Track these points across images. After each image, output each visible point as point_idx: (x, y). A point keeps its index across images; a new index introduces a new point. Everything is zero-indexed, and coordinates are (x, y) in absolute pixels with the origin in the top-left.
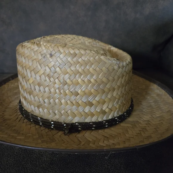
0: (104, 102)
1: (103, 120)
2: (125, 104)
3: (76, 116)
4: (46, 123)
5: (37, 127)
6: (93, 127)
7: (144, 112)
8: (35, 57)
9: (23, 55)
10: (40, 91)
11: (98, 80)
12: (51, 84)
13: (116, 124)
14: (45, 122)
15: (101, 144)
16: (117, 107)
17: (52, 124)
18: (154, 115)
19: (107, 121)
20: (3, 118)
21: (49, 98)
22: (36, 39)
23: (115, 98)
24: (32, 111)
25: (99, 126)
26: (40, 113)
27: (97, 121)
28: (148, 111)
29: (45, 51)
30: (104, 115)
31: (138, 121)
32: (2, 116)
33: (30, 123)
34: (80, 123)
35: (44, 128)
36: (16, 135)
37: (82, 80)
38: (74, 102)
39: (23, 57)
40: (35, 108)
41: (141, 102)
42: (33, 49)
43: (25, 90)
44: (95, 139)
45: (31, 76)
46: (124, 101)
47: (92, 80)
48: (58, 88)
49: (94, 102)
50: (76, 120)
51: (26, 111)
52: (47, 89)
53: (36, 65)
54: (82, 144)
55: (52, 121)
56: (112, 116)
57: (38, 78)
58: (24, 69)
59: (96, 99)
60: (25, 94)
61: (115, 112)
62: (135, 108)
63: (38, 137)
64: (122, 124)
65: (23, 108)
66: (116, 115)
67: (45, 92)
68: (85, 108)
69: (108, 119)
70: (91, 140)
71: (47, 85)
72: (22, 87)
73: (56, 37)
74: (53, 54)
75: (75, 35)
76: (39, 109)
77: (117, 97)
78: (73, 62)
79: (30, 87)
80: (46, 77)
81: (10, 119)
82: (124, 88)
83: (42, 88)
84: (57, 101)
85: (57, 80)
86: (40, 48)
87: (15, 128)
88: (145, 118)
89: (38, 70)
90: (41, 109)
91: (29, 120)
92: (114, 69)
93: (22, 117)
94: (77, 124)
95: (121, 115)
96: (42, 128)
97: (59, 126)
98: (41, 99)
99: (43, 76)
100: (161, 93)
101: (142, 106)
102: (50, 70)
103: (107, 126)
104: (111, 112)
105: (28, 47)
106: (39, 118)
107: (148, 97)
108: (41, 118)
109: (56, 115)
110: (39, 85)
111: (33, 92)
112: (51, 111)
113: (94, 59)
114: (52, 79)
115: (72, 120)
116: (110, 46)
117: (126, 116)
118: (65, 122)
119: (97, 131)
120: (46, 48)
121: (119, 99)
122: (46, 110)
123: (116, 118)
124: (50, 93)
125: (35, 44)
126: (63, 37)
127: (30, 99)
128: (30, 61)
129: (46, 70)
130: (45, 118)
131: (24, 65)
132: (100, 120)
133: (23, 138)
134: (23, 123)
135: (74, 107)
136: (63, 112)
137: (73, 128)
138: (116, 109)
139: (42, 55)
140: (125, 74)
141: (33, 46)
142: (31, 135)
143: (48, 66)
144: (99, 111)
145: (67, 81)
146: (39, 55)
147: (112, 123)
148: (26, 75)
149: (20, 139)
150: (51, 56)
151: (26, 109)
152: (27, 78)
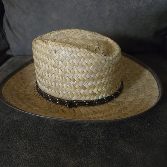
0: (94, 87)
1: (94, 100)
2: (112, 88)
3: (74, 96)
4: (54, 99)
5: (48, 101)
6: (87, 104)
7: (131, 94)
8: (45, 52)
9: (36, 49)
10: (49, 76)
11: (89, 71)
12: (56, 72)
13: (104, 103)
14: (52, 98)
15: (90, 116)
16: (105, 90)
17: (58, 100)
18: (138, 97)
19: (97, 100)
20: (25, 93)
21: (55, 82)
22: (47, 34)
23: (103, 84)
24: (44, 90)
25: (91, 103)
26: (50, 92)
27: (89, 100)
28: (134, 93)
29: (51, 48)
30: (95, 96)
31: (123, 101)
32: (24, 92)
33: (44, 98)
34: (77, 101)
35: (53, 103)
36: (33, 106)
37: (77, 70)
38: (72, 86)
39: (36, 51)
40: (46, 88)
41: (131, 85)
42: (43, 46)
43: (39, 75)
44: (86, 112)
45: (42, 66)
46: (112, 86)
47: (85, 71)
48: (61, 76)
49: (87, 87)
50: (74, 98)
51: (40, 90)
52: (53, 76)
53: (45, 58)
54: (77, 116)
55: (58, 98)
56: (101, 97)
57: (47, 67)
58: (38, 60)
59: (88, 84)
60: (39, 78)
61: (103, 94)
62: (124, 90)
63: (48, 108)
64: (109, 103)
65: (39, 87)
66: (104, 96)
67: (52, 78)
68: (80, 90)
69: (98, 99)
70: (84, 113)
71: (53, 73)
72: (37, 73)
73: (63, 31)
74: (56, 50)
75: (78, 30)
76: (48, 89)
77: (105, 83)
78: (71, 58)
79: (42, 73)
80: (53, 67)
81: (29, 95)
82: (111, 76)
83: (50, 75)
84: (60, 84)
85: (60, 70)
86: (48, 46)
87: (34, 101)
88: (129, 99)
89: (47, 62)
90: (50, 89)
91: (42, 96)
92: (101, 63)
93: (38, 94)
94: (74, 101)
95: (109, 96)
96: (51, 103)
97: (62, 102)
98: (49, 82)
99: (50, 67)
100: (150, 79)
101: (131, 89)
102: (55, 63)
103: (97, 104)
104: (100, 94)
105: (39, 44)
106: (49, 95)
107: (139, 82)
108: (50, 96)
109: (60, 94)
110: (48, 72)
111: (44, 77)
112: (56, 91)
113: (86, 55)
114: (56, 69)
115: (72, 98)
116: (107, 38)
117: (113, 97)
118: (67, 99)
119: (89, 107)
120: (51, 46)
121: (106, 85)
122: (53, 90)
123: (104, 99)
124: (56, 78)
125: (44, 42)
126: (68, 31)
127: (42, 82)
128: (41, 54)
129: (52, 62)
130: (53, 96)
131: (37, 57)
132: (92, 99)
133: (38, 108)
134: (39, 98)
135: (73, 89)
136: (65, 92)
137: (72, 104)
138: (105, 92)
139: (49, 51)
140: (111, 66)
141: (43, 43)
142: (43, 107)
143: (54, 60)
144: (90, 93)
145: (67, 71)
146: (47, 51)
147: (101, 102)
148: (39, 64)
149: (35, 110)
150: (55, 52)
151: (40, 88)
152: (39, 67)
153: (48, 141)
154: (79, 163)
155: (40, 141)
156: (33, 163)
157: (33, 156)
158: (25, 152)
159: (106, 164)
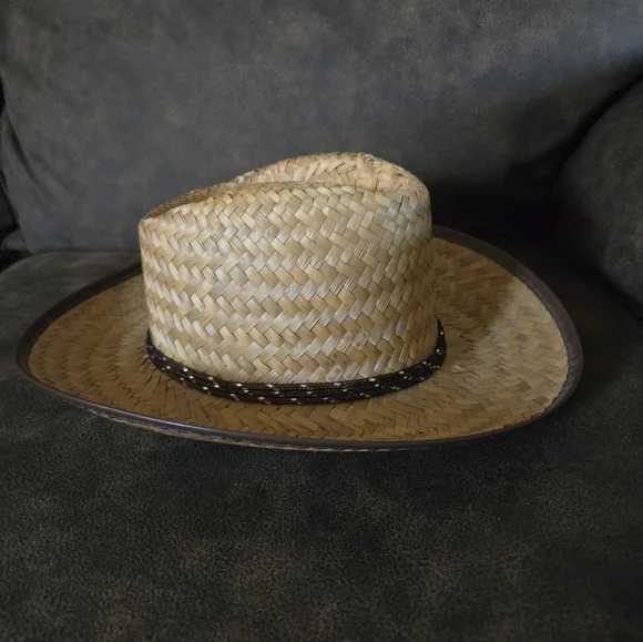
153: (127, 495)
154: (220, 549)
155: (100, 496)
156: (69, 555)
157: (72, 538)
158: (44, 527)
159: (307, 550)
